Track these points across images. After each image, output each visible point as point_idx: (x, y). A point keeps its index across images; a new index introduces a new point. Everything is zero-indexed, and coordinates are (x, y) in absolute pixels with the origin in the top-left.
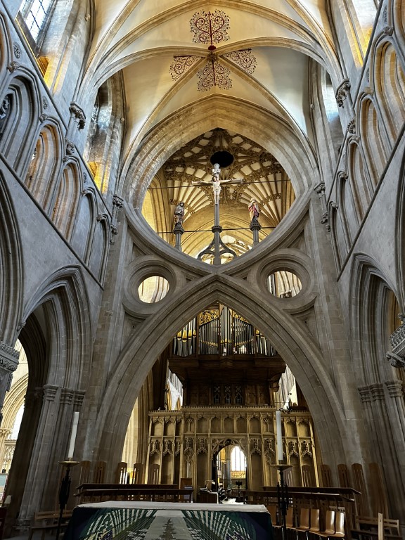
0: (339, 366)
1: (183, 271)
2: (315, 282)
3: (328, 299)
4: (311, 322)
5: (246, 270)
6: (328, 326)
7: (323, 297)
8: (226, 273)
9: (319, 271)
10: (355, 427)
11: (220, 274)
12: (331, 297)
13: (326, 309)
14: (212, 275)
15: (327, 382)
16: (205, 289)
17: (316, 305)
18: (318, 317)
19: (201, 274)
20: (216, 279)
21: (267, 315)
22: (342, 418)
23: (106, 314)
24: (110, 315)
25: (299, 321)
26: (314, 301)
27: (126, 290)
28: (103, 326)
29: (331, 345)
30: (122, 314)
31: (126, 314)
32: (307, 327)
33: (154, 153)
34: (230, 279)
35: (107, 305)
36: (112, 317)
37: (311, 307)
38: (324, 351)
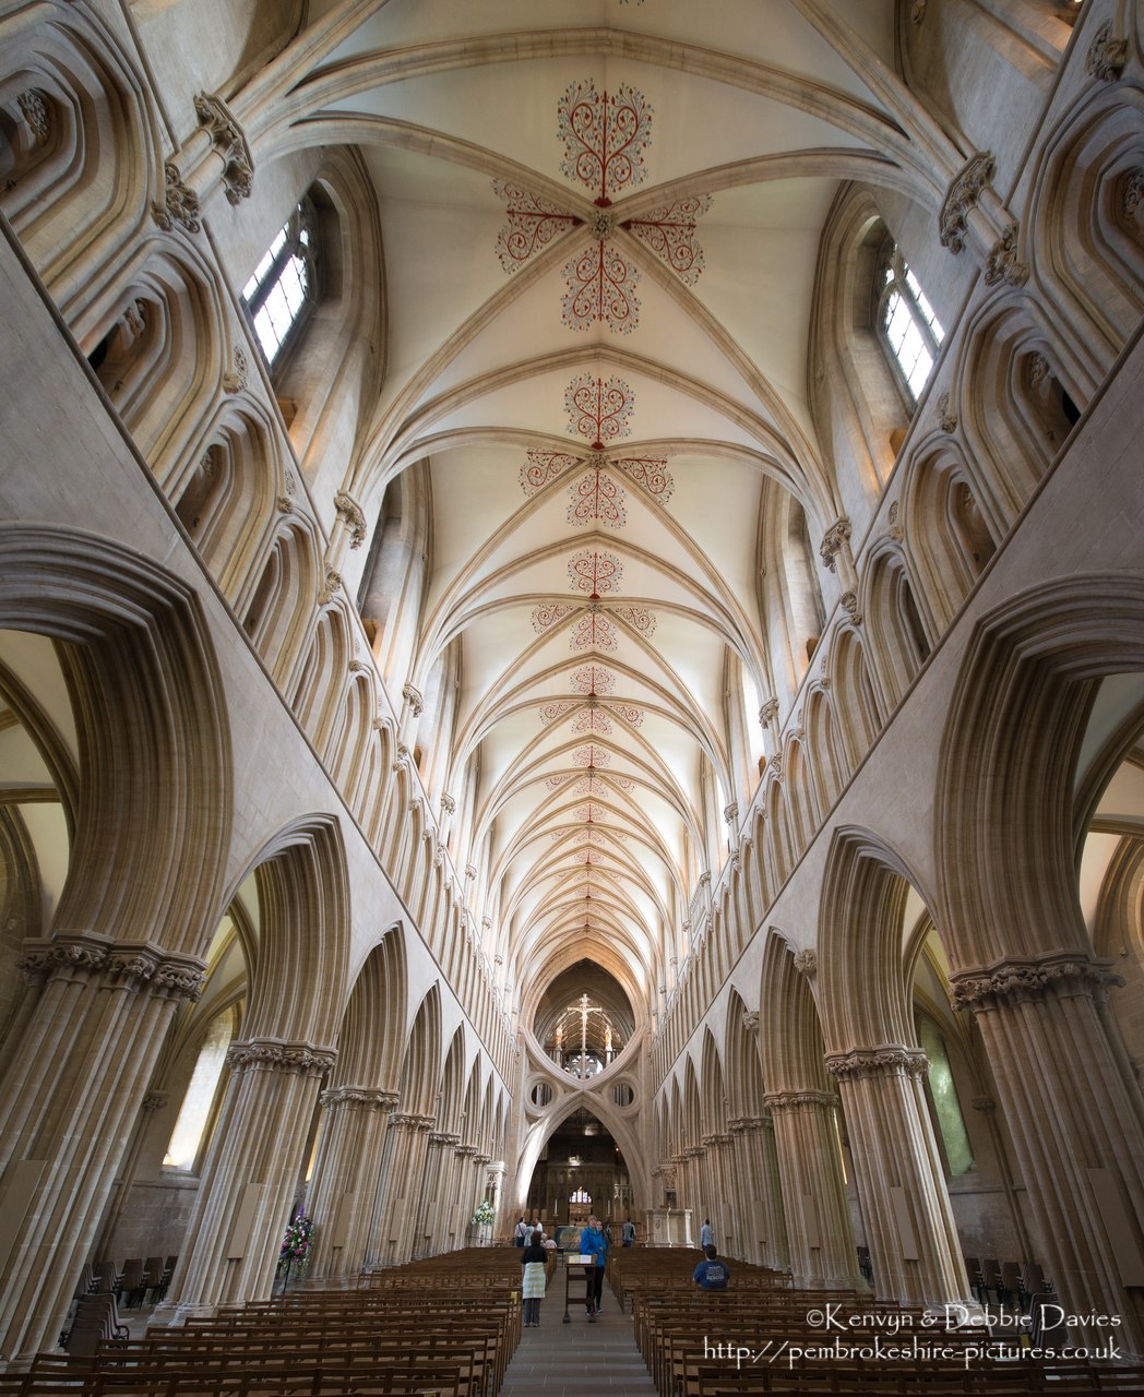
0: (646, 1154)
1: (562, 1086)
2: (641, 1098)
3: (646, 1112)
4: (635, 1124)
5: (602, 1087)
6: (644, 1129)
7: (643, 1109)
8: (589, 1090)
9: (643, 1091)
10: (651, 1189)
11: (585, 1091)
12: (648, 1111)
13: (644, 1118)
14: (581, 1091)
16: (576, 1100)
17: (640, 1113)
18: (640, 1122)
19: (573, 1089)
20: (583, 1094)
21: (611, 1121)
22: (645, 1184)
24: (518, 1117)
25: (629, 1124)
26: (639, 1111)
27: (526, 1098)
28: (515, 1125)
29: (644, 1141)
31: (527, 1114)
32: (633, 1127)
33: (542, 984)
34: (591, 1094)
35: (516, 1109)
36: (519, 1119)
37: (637, 1115)
38: (640, 1144)
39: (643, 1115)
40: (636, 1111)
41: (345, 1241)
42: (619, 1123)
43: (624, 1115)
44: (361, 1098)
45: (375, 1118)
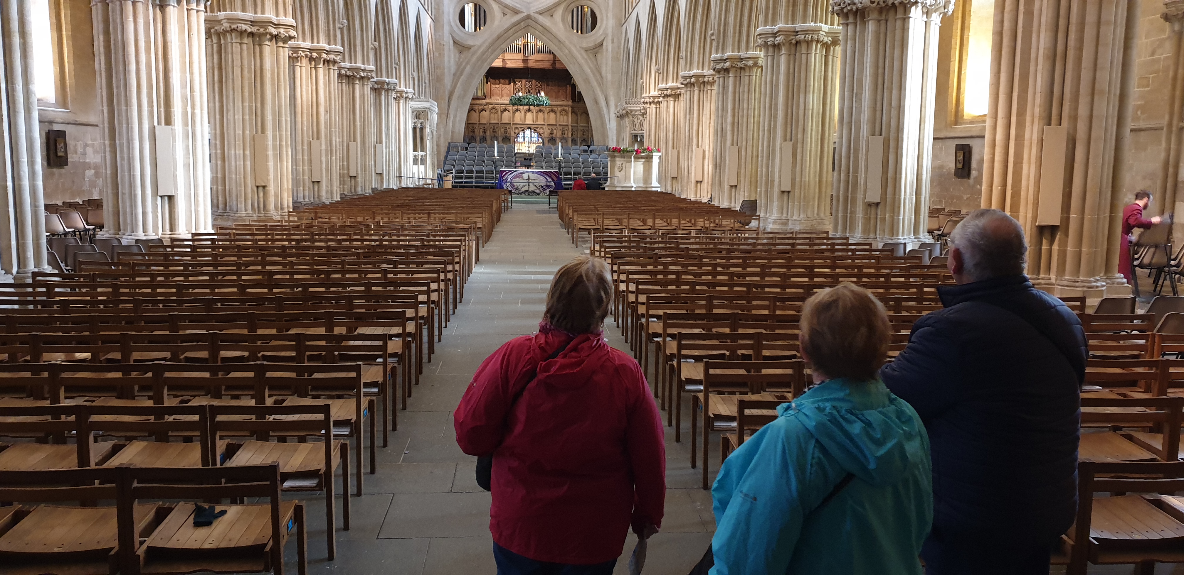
0: (611, 93)
1: (500, 6)
2: (607, 25)
3: (613, 42)
4: (598, 56)
5: (554, 10)
6: (610, 63)
7: (610, 38)
8: (537, 12)
9: (610, 15)
10: (615, 132)
11: (532, 14)
12: (615, 40)
13: (610, 49)
14: (525, 14)
15: (603, 103)
16: (519, 25)
17: (604, 44)
18: (605, 54)
19: (516, 12)
20: (528, 17)
21: (567, 51)
22: (608, 126)
23: (440, 44)
24: (444, 45)
25: (591, 56)
26: (603, 41)
27: (451, 21)
28: (440, 54)
29: (609, 77)
30: (451, 42)
31: (454, 42)
32: (596, 59)
34: (541, 19)
35: (440, 35)
36: (445, 47)
37: (601, 45)
38: (605, 80)
39: (609, 45)
40: (599, 40)
41: (268, 180)
42: (578, 55)
43: (585, 45)
44: (249, 30)
45: (272, 53)
